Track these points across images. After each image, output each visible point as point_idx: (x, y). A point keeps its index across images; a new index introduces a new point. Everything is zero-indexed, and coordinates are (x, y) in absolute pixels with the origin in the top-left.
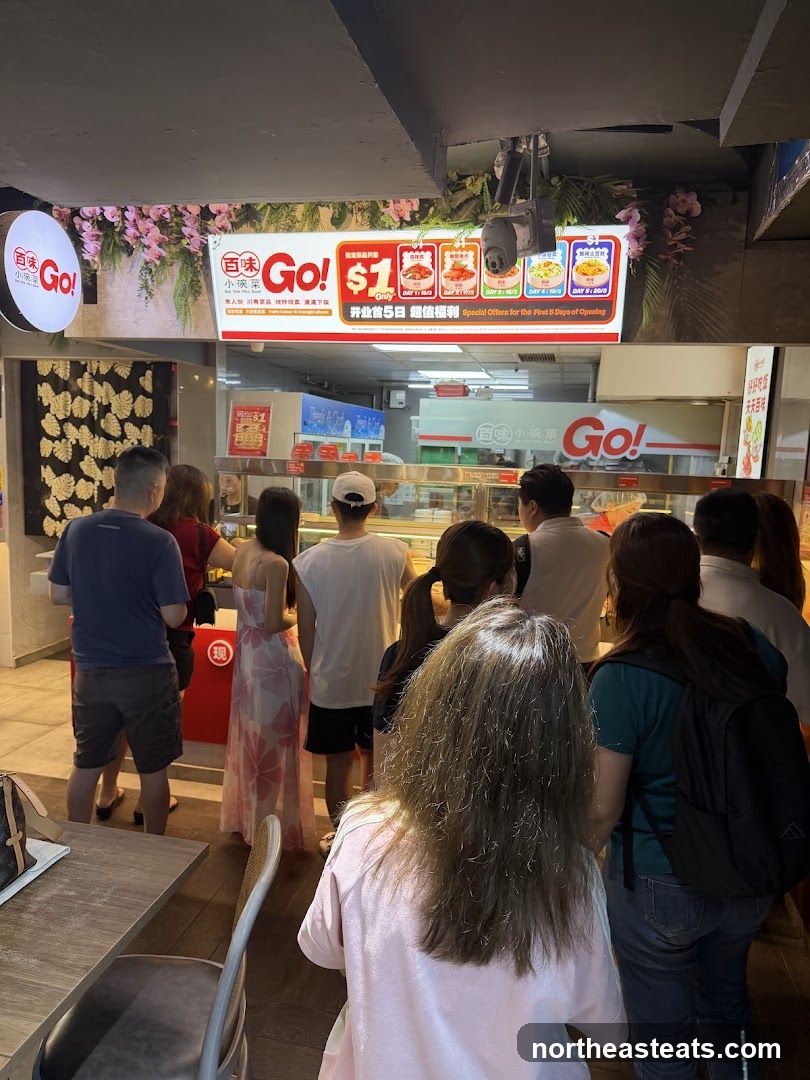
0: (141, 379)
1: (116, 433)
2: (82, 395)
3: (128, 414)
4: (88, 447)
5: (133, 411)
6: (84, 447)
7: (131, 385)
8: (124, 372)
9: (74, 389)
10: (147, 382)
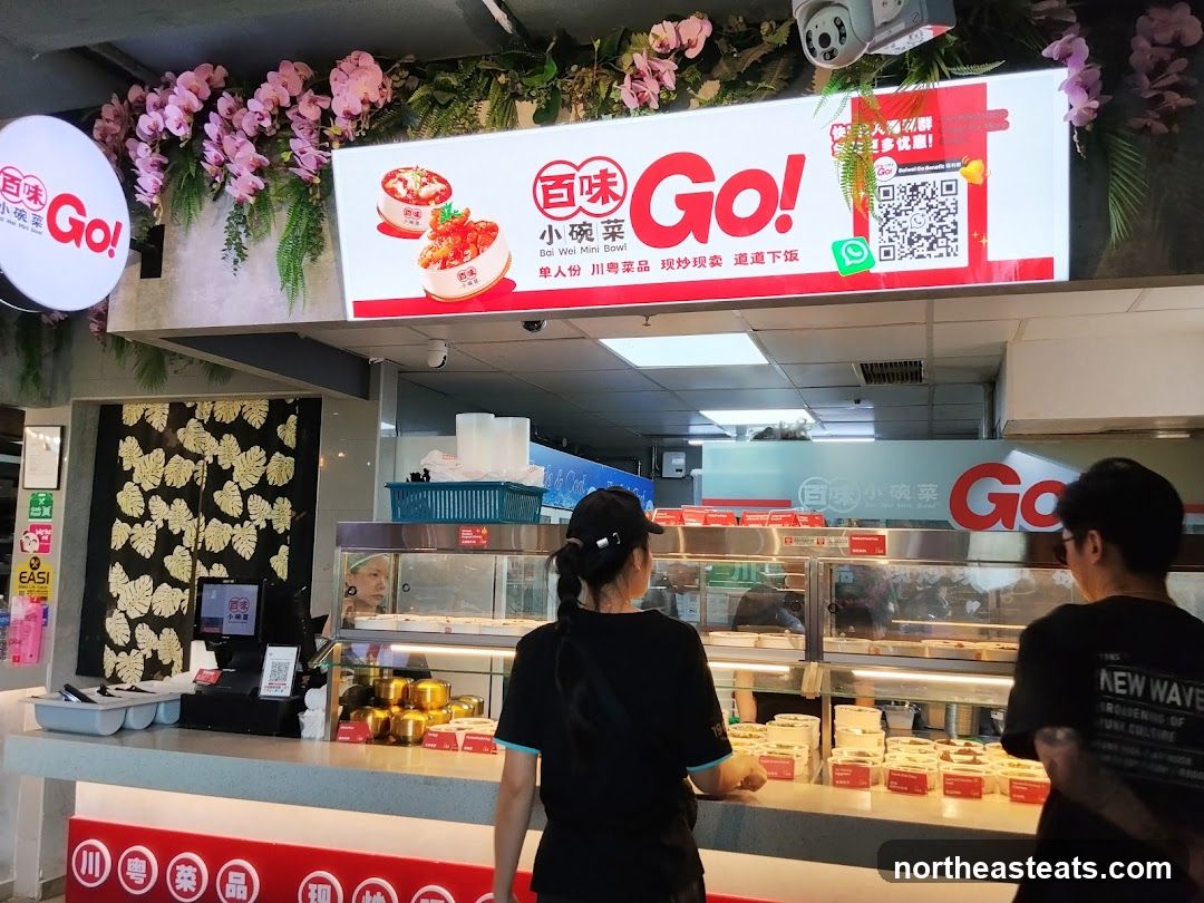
0: (279, 428)
1: (236, 512)
2: (185, 454)
3: (256, 481)
4: (182, 533)
5: (264, 477)
6: (176, 532)
7: (263, 438)
8: (256, 418)
9: (172, 444)
10: (288, 433)
